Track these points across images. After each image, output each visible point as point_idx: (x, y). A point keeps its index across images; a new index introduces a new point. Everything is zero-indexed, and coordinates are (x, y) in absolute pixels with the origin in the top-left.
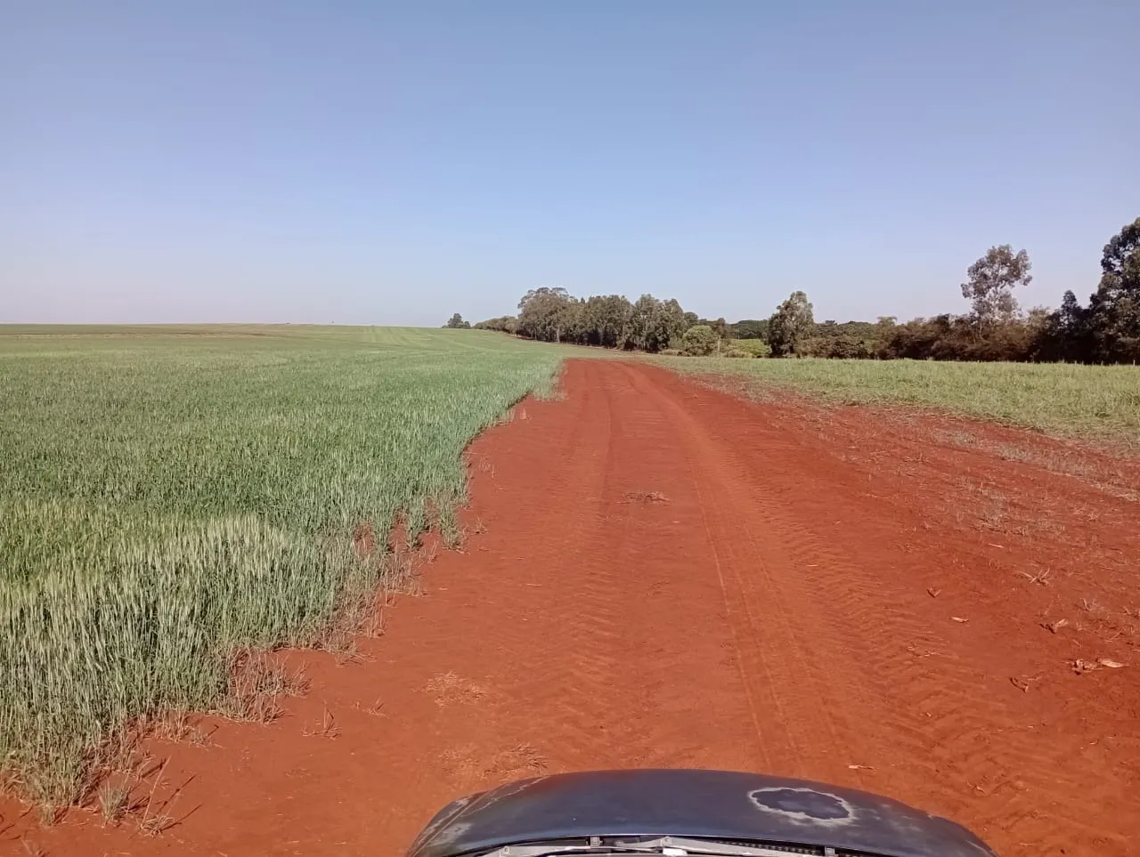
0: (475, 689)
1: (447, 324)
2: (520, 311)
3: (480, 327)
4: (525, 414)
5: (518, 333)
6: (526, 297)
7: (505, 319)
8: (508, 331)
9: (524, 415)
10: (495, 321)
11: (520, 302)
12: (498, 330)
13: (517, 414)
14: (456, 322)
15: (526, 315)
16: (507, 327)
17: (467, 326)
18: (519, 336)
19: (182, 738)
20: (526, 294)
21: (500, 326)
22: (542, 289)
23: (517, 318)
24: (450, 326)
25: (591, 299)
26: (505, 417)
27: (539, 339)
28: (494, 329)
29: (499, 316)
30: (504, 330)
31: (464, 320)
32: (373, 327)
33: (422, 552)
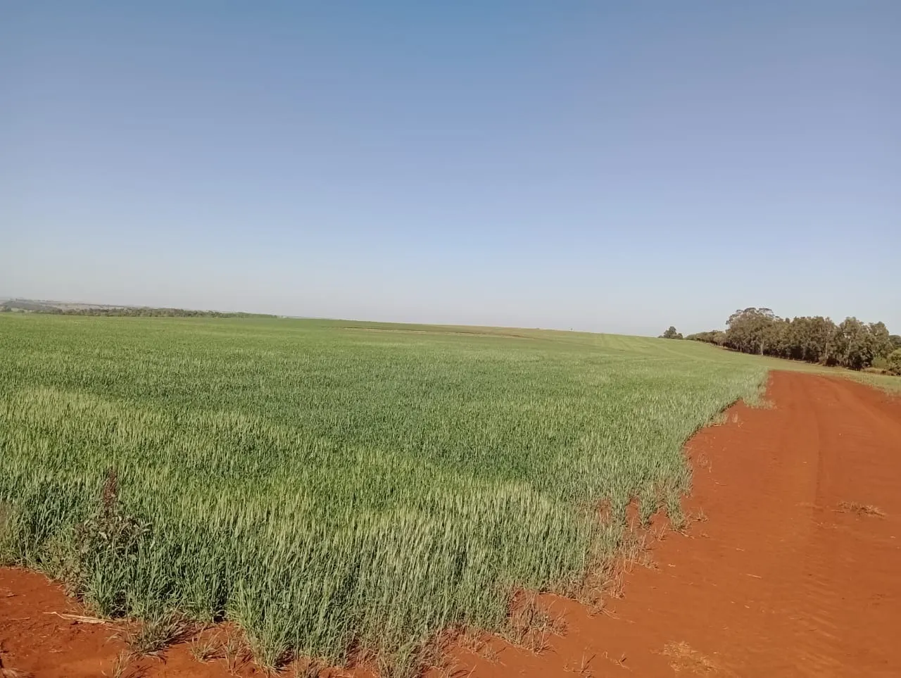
0: (706, 662)
1: (663, 335)
2: (728, 327)
3: (691, 338)
4: (737, 418)
5: (724, 345)
6: (734, 315)
7: (713, 333)
8: (716, 343)
9: (736, 420)
10: (705, 334)
11: (728, 319)
12: (707, 342)
13: (730, 418)
14: (671, 334)
15: (733, 330)
16: (716, 339)
17: (680, 337)
18: (725, 347)
19: (478, 650)
20: (735, 313)
21: (709, 339)
22: (750, 309)
23: (725, 332)
24: (665, 337)
25: (796, 319)
26: (718, 420)
27: (744, 351)
28: (703, 340)
29: (709, 330)
30: (713, 342)
31: (678, 332)
32: (602, 335)
33: (653, 530)
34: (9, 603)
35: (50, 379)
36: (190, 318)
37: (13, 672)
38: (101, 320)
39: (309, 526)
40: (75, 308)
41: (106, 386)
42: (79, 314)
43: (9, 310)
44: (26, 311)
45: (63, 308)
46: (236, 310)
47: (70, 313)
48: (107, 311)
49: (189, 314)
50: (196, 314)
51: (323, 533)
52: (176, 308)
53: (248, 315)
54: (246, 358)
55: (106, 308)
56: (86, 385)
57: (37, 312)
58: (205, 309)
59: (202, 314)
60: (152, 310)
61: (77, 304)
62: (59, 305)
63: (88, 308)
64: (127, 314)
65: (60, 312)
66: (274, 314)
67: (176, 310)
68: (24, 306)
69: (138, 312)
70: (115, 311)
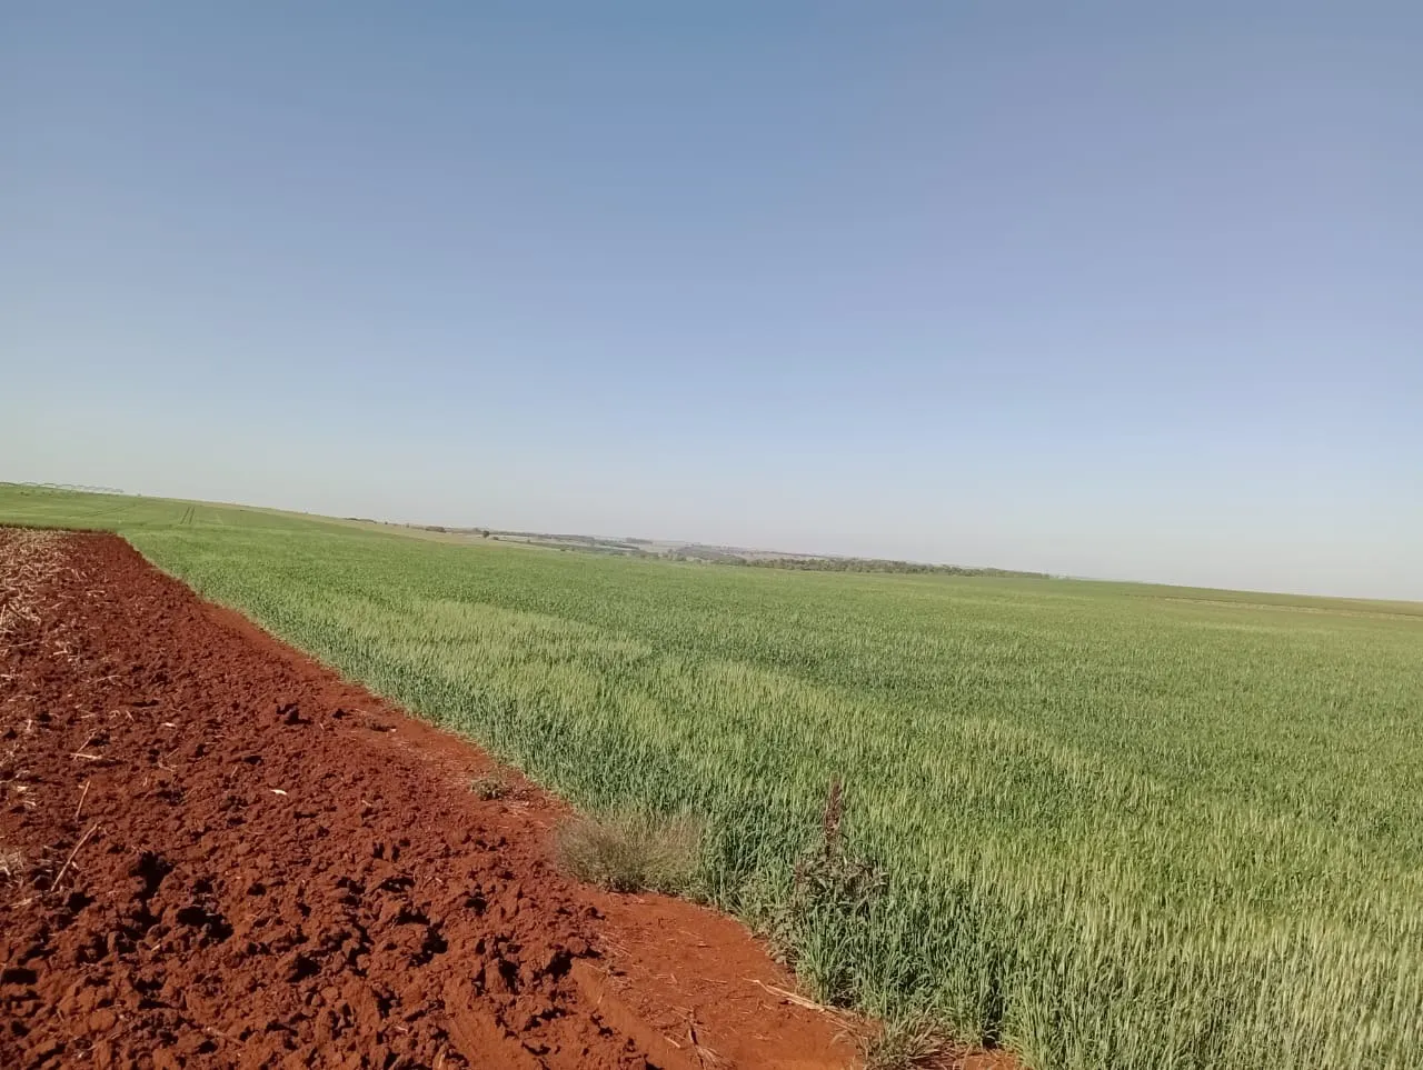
34: (700, 955)
35: (739, 651)
36: (914, 575)
37: (711, 1055)
38: (798, 574)
39: (1137, 919)
40: (761, 557)
41: (807, 666)
42: (767, 566)
43: (683, 559)
44: (703, 561)
45: (748, 558)
46: (982, 565)
47: (757, 564)
48: (803, 563)
49: (915, 570)
50: (923, 569)
51: (1162, 935)
52: (895, 560)
53: (1002, 573)
54: (1005, 639)
55: (801, 559)
56: (784, 664)
57: (717, 562)
58: (937, 563)
59: (933, 570)
60: (861, 562)
61: (765, 553)
62: (743, 553)
63: (777, 558)
64: (828, 568)
65: (743, 562)
66: (1043, 572)
67: (896, 563)
68: (703, 554)
69: (842, 565)
70: (813, 562)
